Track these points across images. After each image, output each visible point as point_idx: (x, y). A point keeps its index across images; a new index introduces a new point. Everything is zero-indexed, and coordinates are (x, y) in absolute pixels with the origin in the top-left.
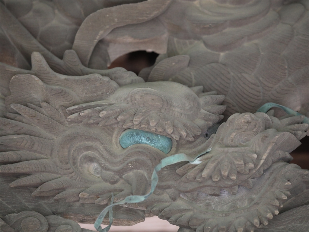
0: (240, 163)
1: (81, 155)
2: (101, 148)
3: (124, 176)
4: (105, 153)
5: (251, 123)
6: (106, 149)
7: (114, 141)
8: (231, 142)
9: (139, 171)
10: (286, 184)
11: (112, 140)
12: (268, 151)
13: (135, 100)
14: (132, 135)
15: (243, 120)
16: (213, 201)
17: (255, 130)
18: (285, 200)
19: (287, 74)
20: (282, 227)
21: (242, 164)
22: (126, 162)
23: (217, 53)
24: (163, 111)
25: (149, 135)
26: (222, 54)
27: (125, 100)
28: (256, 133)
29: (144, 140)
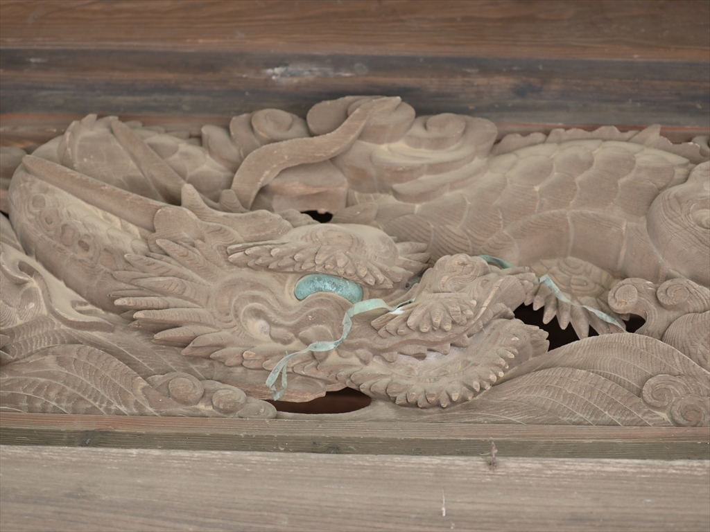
0: (456, 309)
1: (245, 308)
2: (270, 298)
3: (300, 334)
4: (276, 306)
5: (466, 264)
6: (277, 300)
7: (286, 291)
8: (442, 288)
9: (321, 326)
10: (513, 339)
11: (284, 290)
12: (491, 297)
13: (317, 237)
14: (312, 281)
15: (457, 262)
16: (416, 366)
17: (472, 274)
18: (511, 359)
19: (502, 226)
20: (505, 398)
21: (458, 311)
22: (305, 314)
23: (412, 204)
24: (353, 250)
25: (335, 280)
26: (418, 206)
27: (302, 238)
28: (474, 277)
29: (328, 286)
